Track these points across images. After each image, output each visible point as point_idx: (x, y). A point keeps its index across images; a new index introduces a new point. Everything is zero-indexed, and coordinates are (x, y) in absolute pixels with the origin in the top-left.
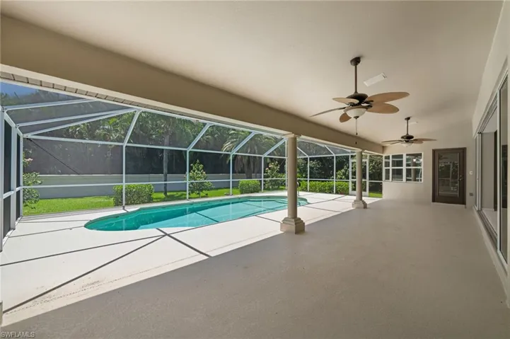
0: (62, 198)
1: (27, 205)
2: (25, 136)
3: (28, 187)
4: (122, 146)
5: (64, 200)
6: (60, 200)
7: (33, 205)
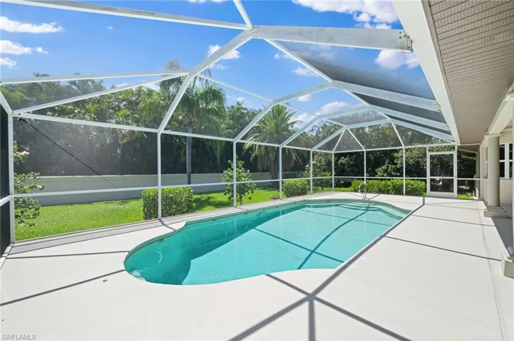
0: (66, 204)
1: (22, 222)
2: (16, 113)
3: (24, 195)
4: (156, 134)
5: (69, 207)
6: (64, 207)
7: (31, 221)
